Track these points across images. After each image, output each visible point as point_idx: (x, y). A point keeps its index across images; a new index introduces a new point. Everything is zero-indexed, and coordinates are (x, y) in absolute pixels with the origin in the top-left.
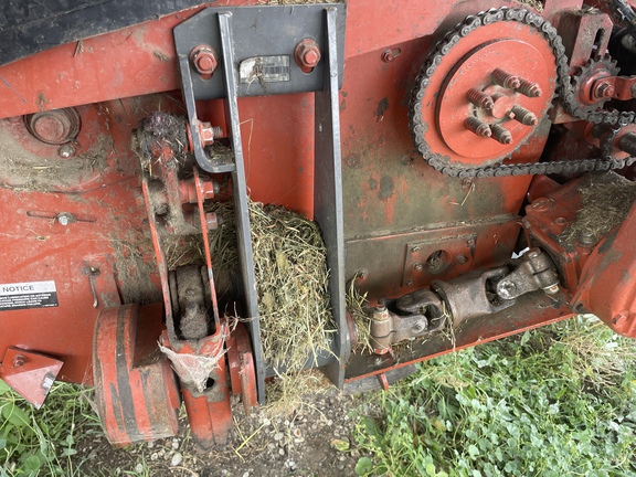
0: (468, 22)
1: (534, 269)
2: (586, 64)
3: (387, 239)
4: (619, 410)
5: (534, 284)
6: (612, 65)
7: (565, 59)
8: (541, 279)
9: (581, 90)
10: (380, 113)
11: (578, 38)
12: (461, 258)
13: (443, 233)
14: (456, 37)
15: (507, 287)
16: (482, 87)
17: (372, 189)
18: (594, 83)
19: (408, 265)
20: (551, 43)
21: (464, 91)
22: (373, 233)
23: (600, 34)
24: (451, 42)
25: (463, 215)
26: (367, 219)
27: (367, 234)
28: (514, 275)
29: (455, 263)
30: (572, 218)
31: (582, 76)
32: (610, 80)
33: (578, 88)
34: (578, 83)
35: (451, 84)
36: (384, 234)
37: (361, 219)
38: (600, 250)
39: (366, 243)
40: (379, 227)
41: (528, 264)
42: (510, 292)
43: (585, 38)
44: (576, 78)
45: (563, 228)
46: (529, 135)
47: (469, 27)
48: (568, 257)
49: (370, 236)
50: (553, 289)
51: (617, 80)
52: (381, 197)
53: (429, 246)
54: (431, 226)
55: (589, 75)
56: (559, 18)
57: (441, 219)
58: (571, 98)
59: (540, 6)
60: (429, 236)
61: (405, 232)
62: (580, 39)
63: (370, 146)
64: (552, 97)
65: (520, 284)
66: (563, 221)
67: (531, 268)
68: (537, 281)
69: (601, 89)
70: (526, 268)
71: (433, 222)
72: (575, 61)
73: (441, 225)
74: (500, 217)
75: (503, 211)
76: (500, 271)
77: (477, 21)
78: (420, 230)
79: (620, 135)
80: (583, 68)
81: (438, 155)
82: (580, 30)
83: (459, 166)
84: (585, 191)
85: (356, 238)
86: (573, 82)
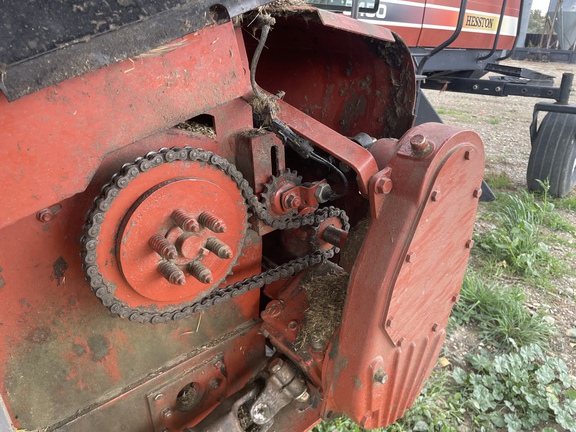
0: (123, 172)
1: (282, 382)
2: (269, 180)
3: (119, 401)
4: (407, 424)
5: (286, 398)
6: (293, 175)
7: (246, 183)
8: (290, 390)
9: (272, 205)
10: (59, 275)
11: (255, 159)
12: (213, 383)
13: (186, 367)
14: (112, 191)
15: (261, 411)
16: (165, 232)
17: (79, 355)
18: (281, 195)
19: (156, 415)
20: (226, 172)
21: (144, 242)
22: (100, 399)
23: (274, 150)
24: (109, 197)
25: (203, 339)
26: (86, 388)
27: (92, 403)
28: (264, 395)
29: (208, 391)
30: (301, 321)
31: (269, 192)
32: (295, 191)
33: (268, 203)
34: (268, 199)
35: (125, 239)
36: (113, 395)
37: (78, 391)
38: (331, 356)
39: (92, 416)
40: (104, 390)
41: (274, 378)
42: (265, 416)
43: (261, 158)
44: (263, 195)
45: (296, 334)
46: (237, 257)
47: (126, 177)
48: (307, 365)
49: (96, 405)
50: (304, 397)
51: (301, 189)
52: (94, 359)
53: (174, 387)
54: (170, 363)
55: (275, 190)
56: (233, 140)
57: (180, 351)
58: (264, 214)
59: (212, 132)
60: (169, 376)
61: (140, 382)
62: (256, 159)
63: (58, 313)
64: (247, 217)
65: (271, 403)
66: (294, 326)
67: (278, 383)
68: (287, 393)
69: (289, 201)
70: (274, 383)
71: (171, 358)
72: (259, 179)
73: (182, 358)
74: (242, 326)
75: (243, 319)
76: (251, 394)
77: (134, 170)
78: (157, 374)
79: (320, 231)
80: (267, 185)
81: (141, 307)
82: (254, 152)
83: (171, 309)
84: (307, 287)
85: (77, 415)
86: (261, 200)
